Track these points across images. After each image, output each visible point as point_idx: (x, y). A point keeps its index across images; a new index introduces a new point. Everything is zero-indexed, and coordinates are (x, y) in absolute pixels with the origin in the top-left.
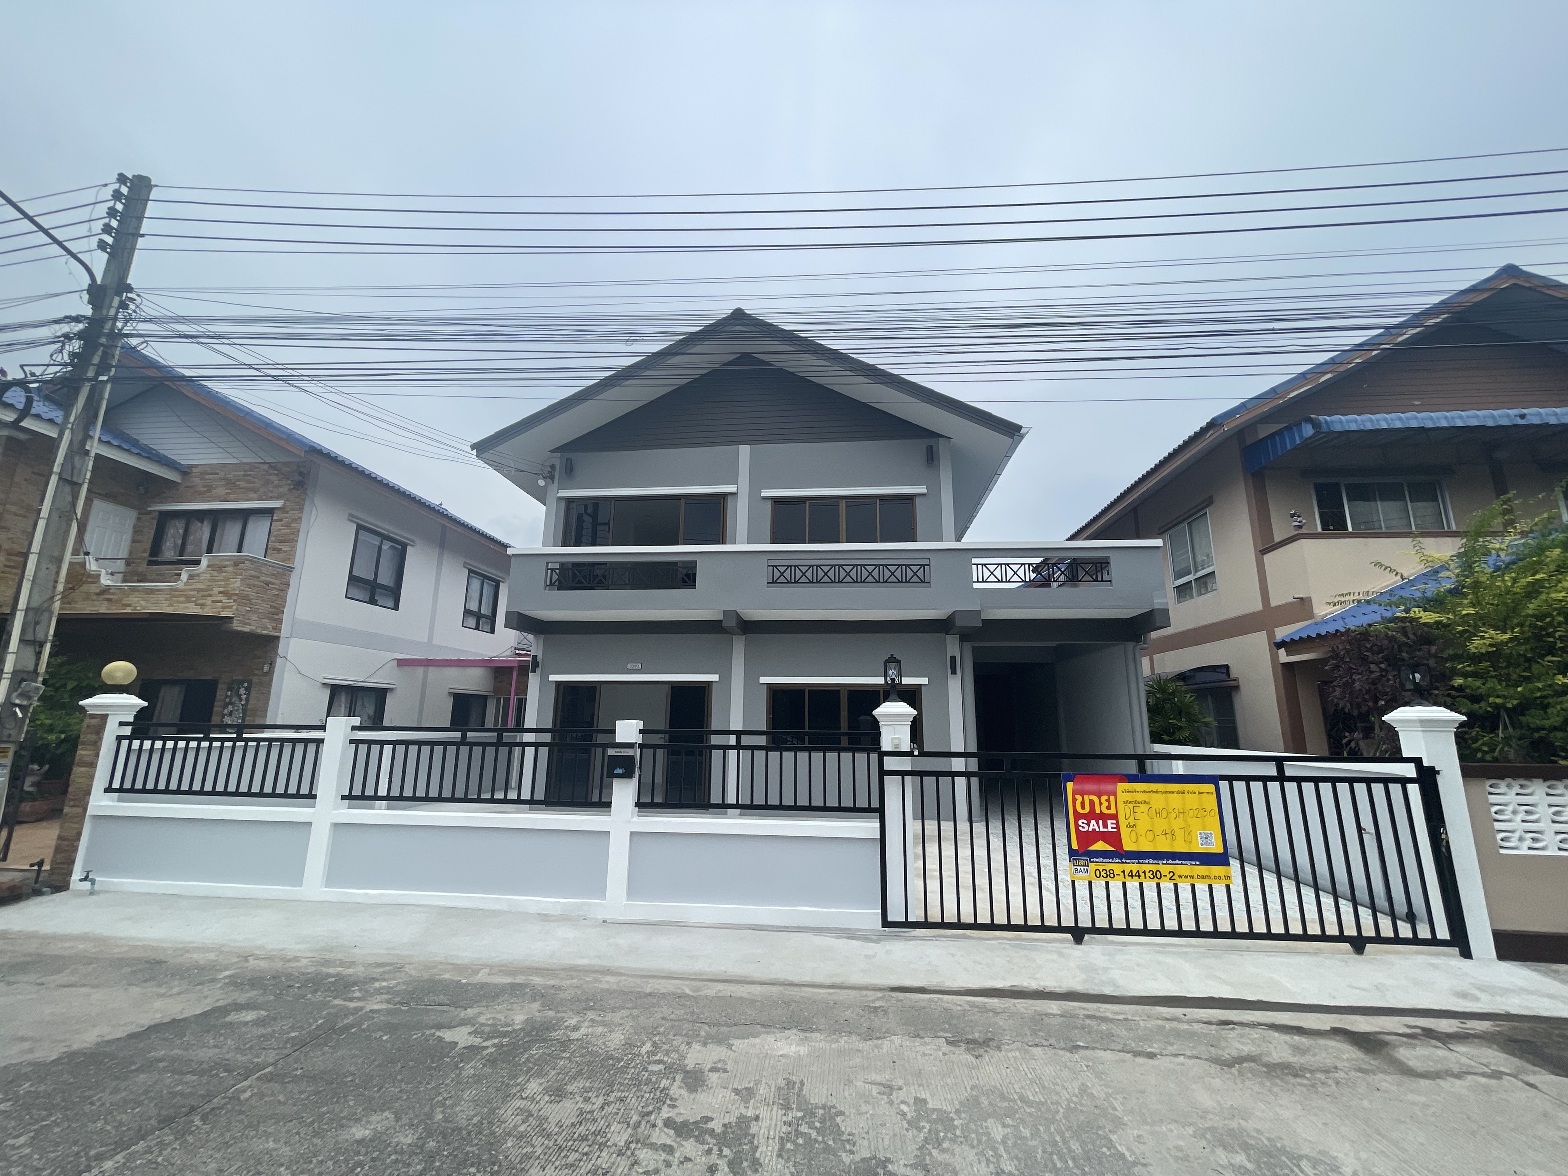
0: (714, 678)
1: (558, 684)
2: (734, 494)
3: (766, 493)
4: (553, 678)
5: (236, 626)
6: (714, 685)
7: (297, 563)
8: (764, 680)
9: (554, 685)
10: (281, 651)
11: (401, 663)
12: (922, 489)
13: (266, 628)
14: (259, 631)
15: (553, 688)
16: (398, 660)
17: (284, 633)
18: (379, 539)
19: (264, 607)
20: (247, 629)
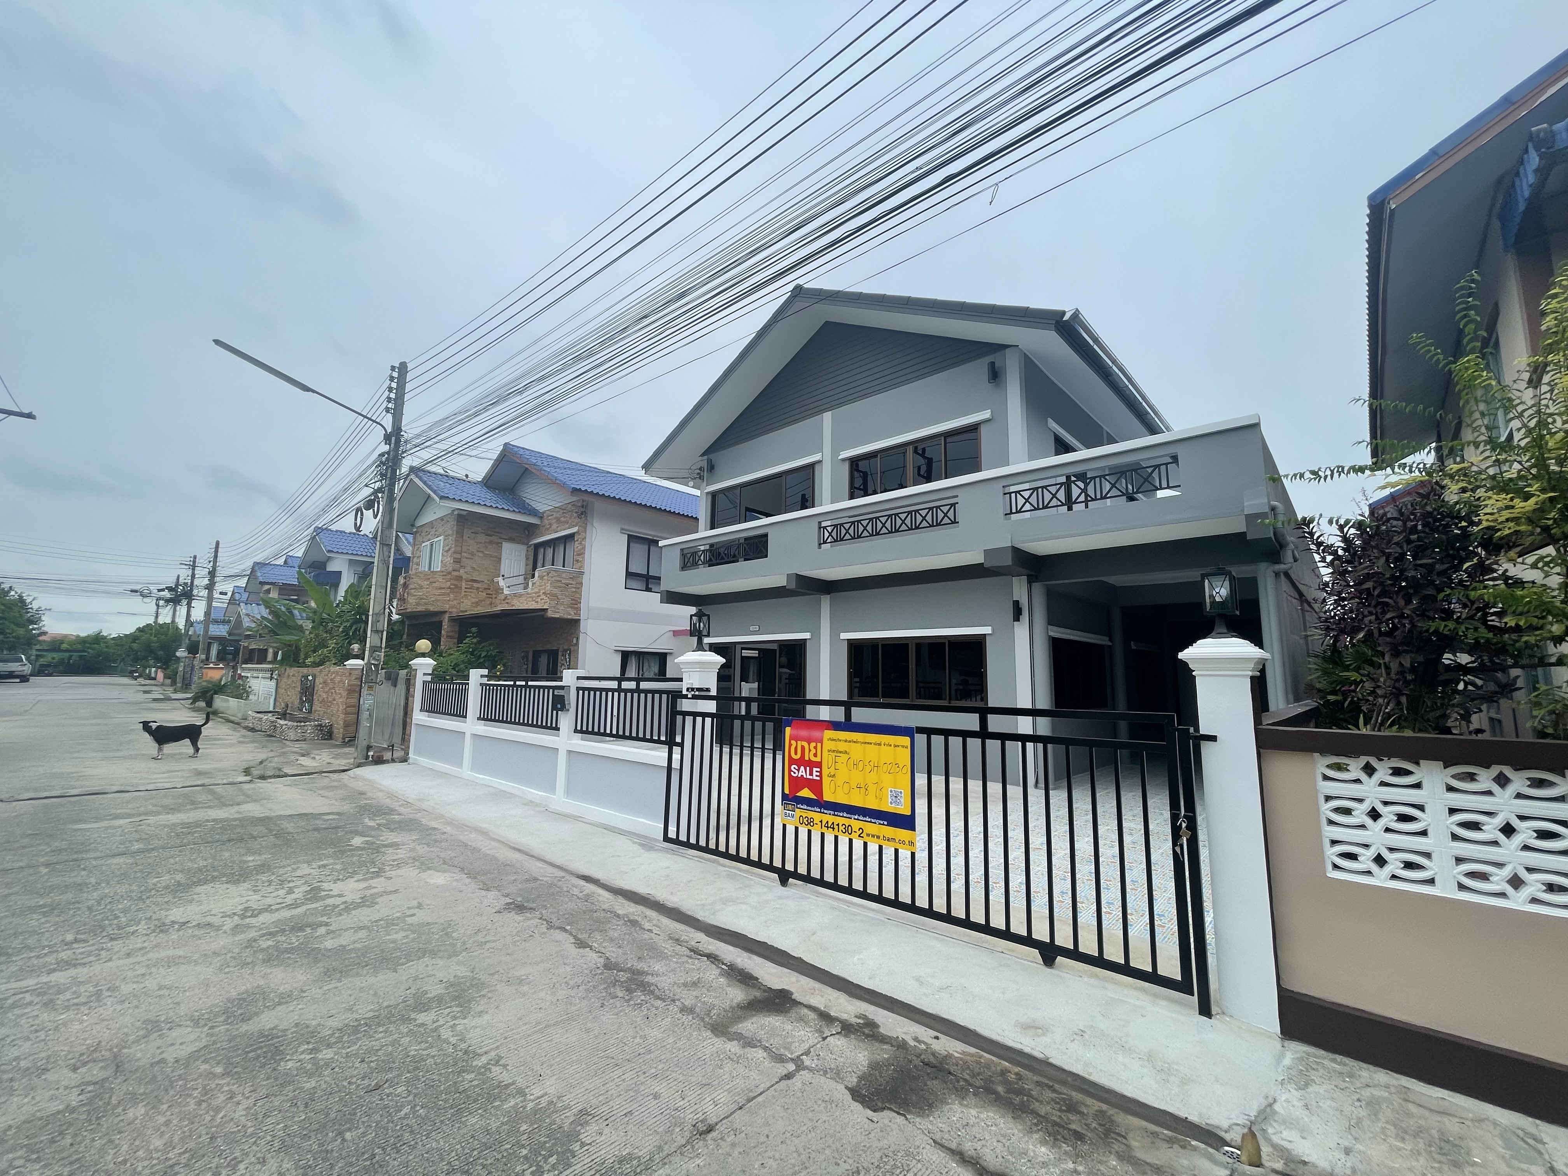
0: (806, 635)
1: (710, 645)
2: (820, 462)
3: (844, 454)
4: (706, 640)
5: (550, 614)
6: (807, 643)
7: (586, 569)
8: (845, 636)
10: (582, 629)
11: (676, 633)
12: (986, 415)
13: (570, 614)
14: (565, 617)
16: (674, 631)
17: (583, 616)
19: (567, 600)
20: (557, 616)
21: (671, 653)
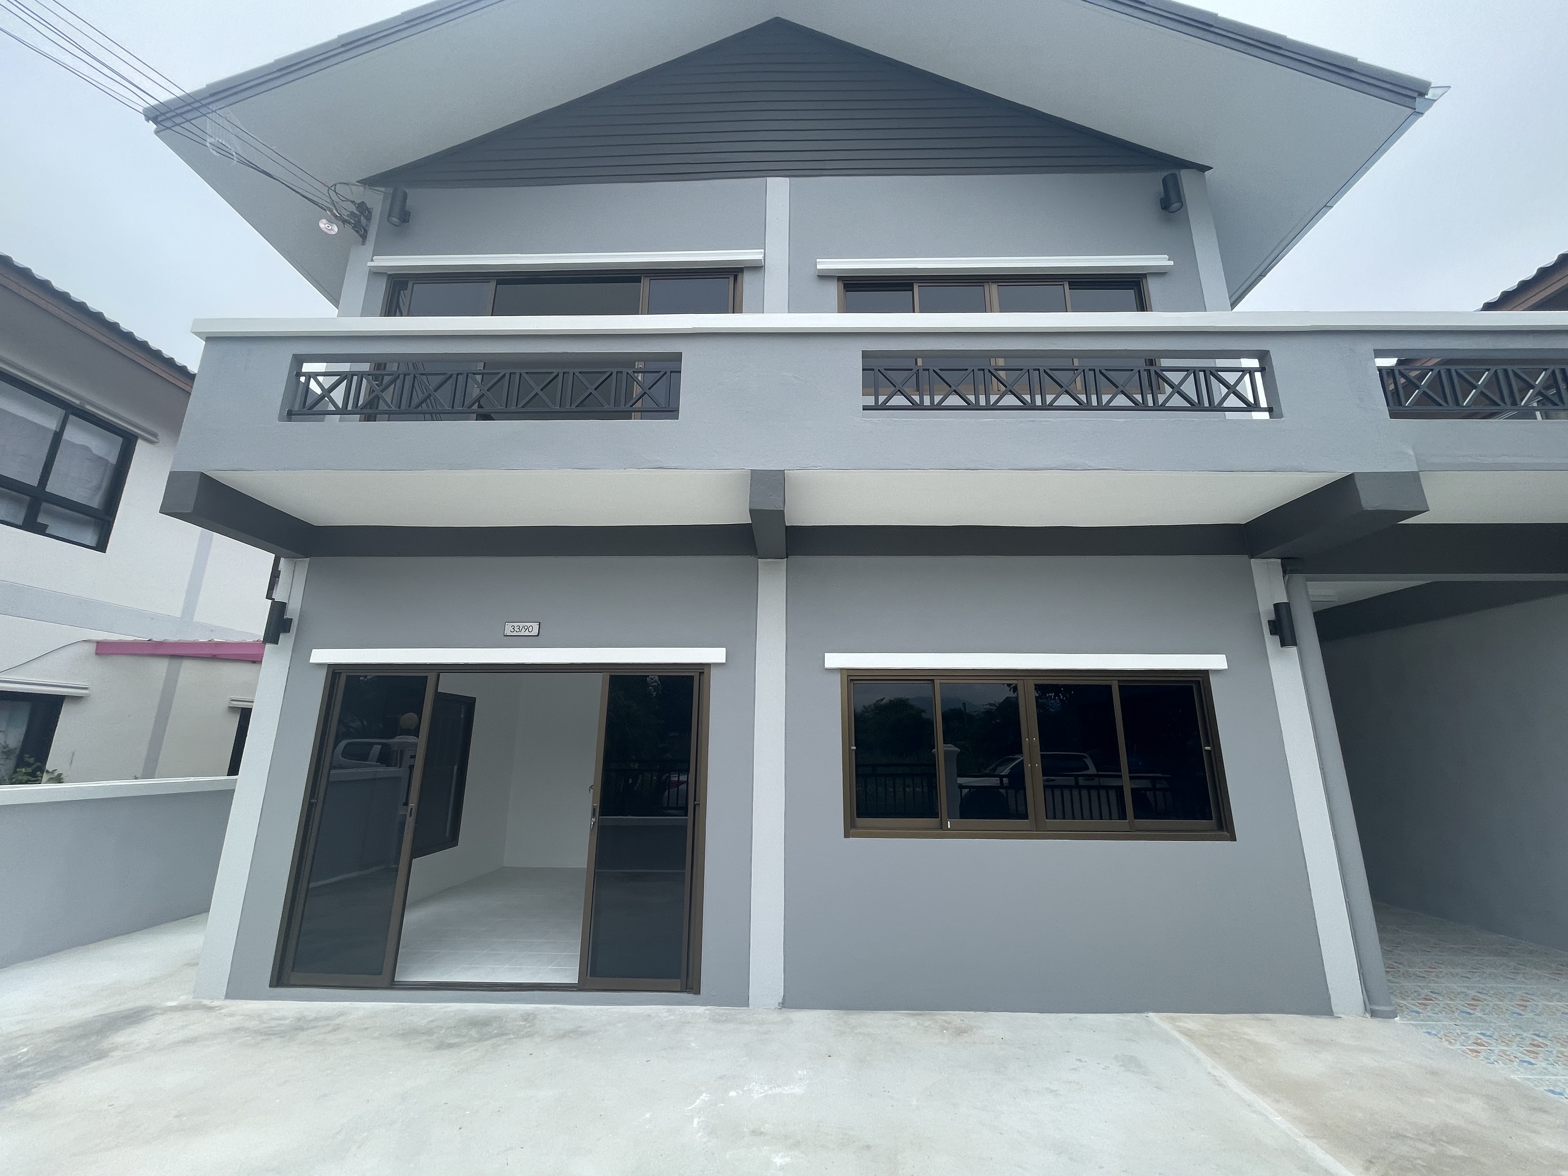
0: (715, 655)
1: (335, 671)
2: (757, 267)
3: (826, 264)
4: (322, 656)
6: (714, 672)
8: (835, 660)
9: (322, 675)
11: (104, 649)
12: (1160, 261)
15: (319, 681)
16: (99, 643)
18: (61, 412)
21: (76, 699)
